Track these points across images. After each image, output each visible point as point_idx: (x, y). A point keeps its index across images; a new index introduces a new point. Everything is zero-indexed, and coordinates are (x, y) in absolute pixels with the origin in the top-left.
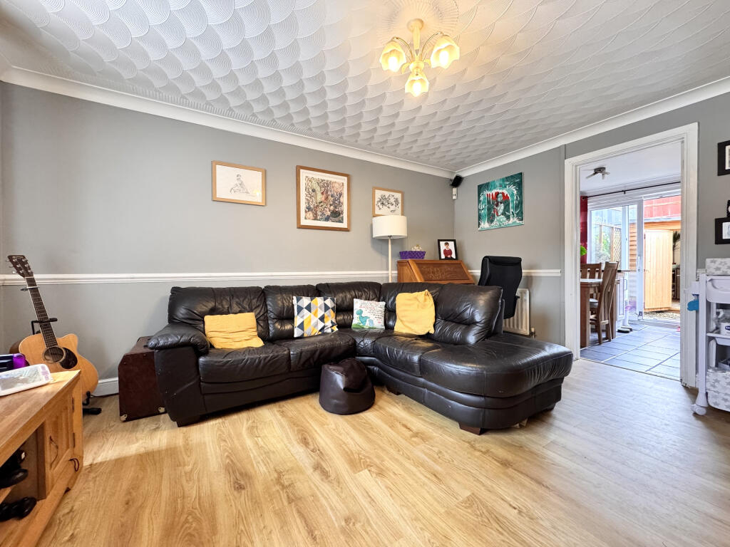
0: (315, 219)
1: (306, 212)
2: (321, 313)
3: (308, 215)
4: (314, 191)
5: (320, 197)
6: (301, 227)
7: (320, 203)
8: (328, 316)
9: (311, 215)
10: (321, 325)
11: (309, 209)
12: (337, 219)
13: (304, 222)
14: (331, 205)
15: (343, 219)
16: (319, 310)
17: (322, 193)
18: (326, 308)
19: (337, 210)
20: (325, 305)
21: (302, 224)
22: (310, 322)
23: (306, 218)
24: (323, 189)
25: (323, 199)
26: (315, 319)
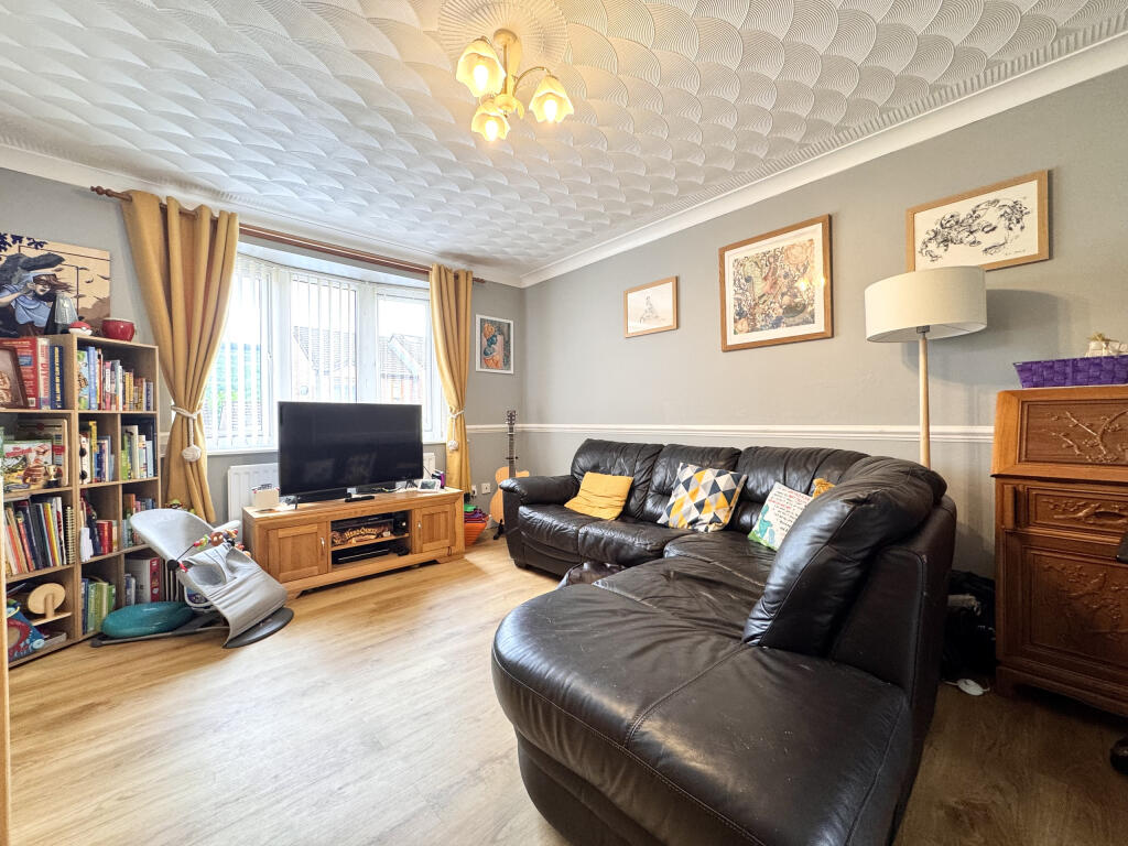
0: (753, 329)
1: (735, 321)
2: (702, 495)
3: (739, 326)
4: (748, 280)
5: (760, 287)
6: (728, 349)
7: (760, 298)
8: (711, 504)
9: (745, 323)
10: (695, 514)
11: (740, 314)
12: (798, 319)
13: (732, 340)
14: (783, 295)
15: (813, 316)
16: (701, 490)
17: (765, 279)
18: (715, 488)
19: (797, 300)
20: (715, 483)
21: (729, 343)
22: (682, 505)
23: (735, 333)
24: (766, 270)
25: (767, 287)
26: (690, 504)
